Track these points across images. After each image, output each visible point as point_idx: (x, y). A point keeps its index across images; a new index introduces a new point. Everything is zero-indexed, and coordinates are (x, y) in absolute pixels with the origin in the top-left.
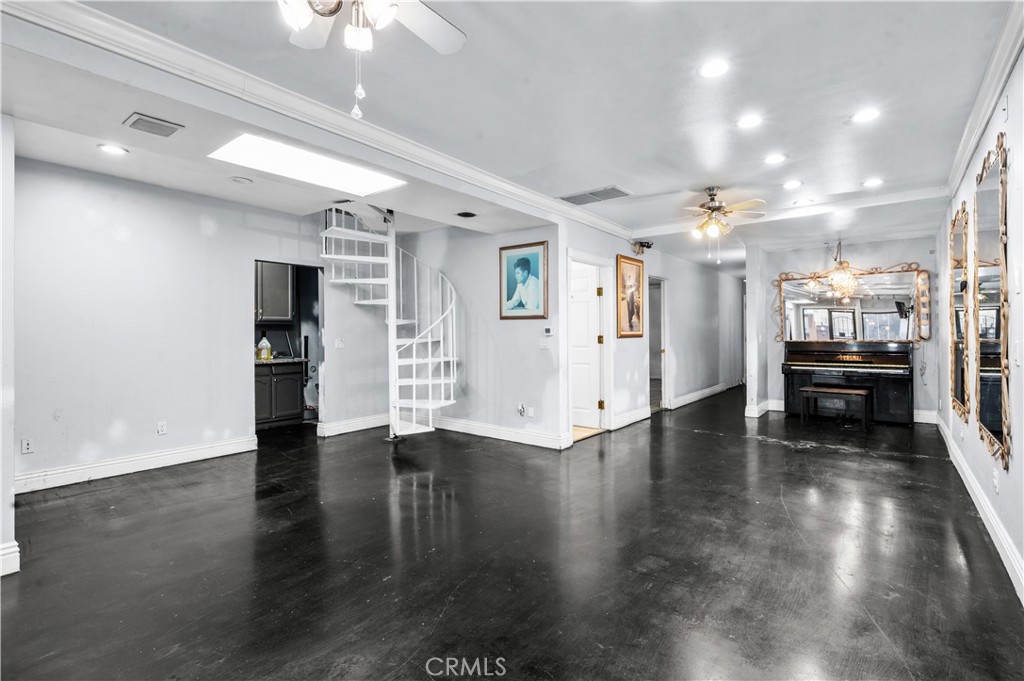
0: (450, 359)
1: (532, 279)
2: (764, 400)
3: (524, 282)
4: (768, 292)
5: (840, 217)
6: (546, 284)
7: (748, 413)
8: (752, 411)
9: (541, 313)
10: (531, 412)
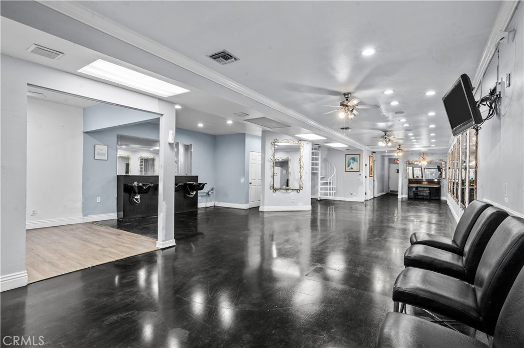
0: (333, 186)
1: (355, 163)
2: (402, 195)
3: (353, 163)
4: (403, 165)
5: (424, 150)
7: (398, 197)
8: (400, 197)
10: (354, 194)
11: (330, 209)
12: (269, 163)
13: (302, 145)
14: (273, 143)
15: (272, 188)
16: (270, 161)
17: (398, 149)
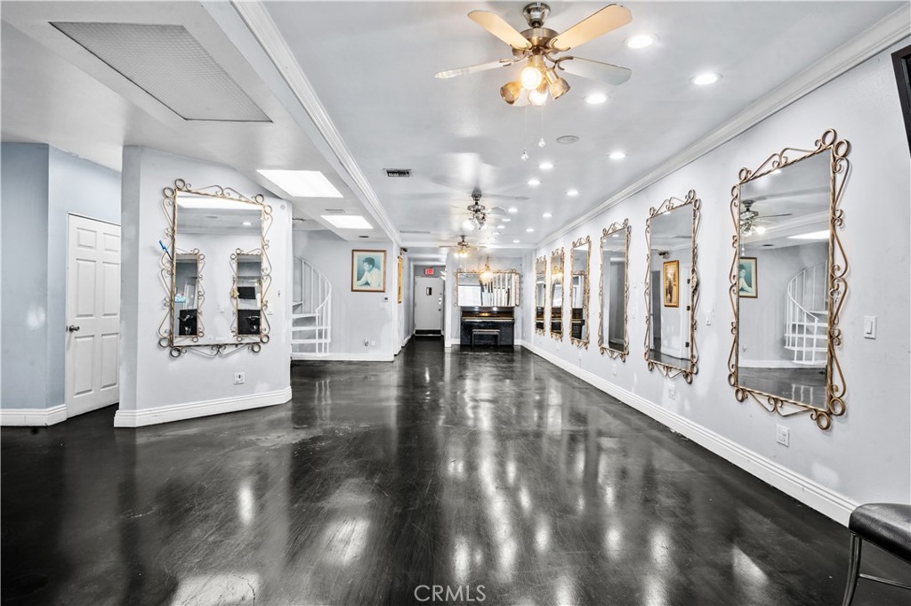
0: (328, 328)
1: (375, 270)
2: (452, 339)
3: (370, 271)
4: (452, 279)
6: (385, 273)
7: (446, 344)
9: (382, 289)
10: (373, 343)
11: (320, 386)
12: (156, 258)
13: (268, 210)
14: (168, 193)
15: (164, 343)
16: (156, 252)
17: (459, 244)
